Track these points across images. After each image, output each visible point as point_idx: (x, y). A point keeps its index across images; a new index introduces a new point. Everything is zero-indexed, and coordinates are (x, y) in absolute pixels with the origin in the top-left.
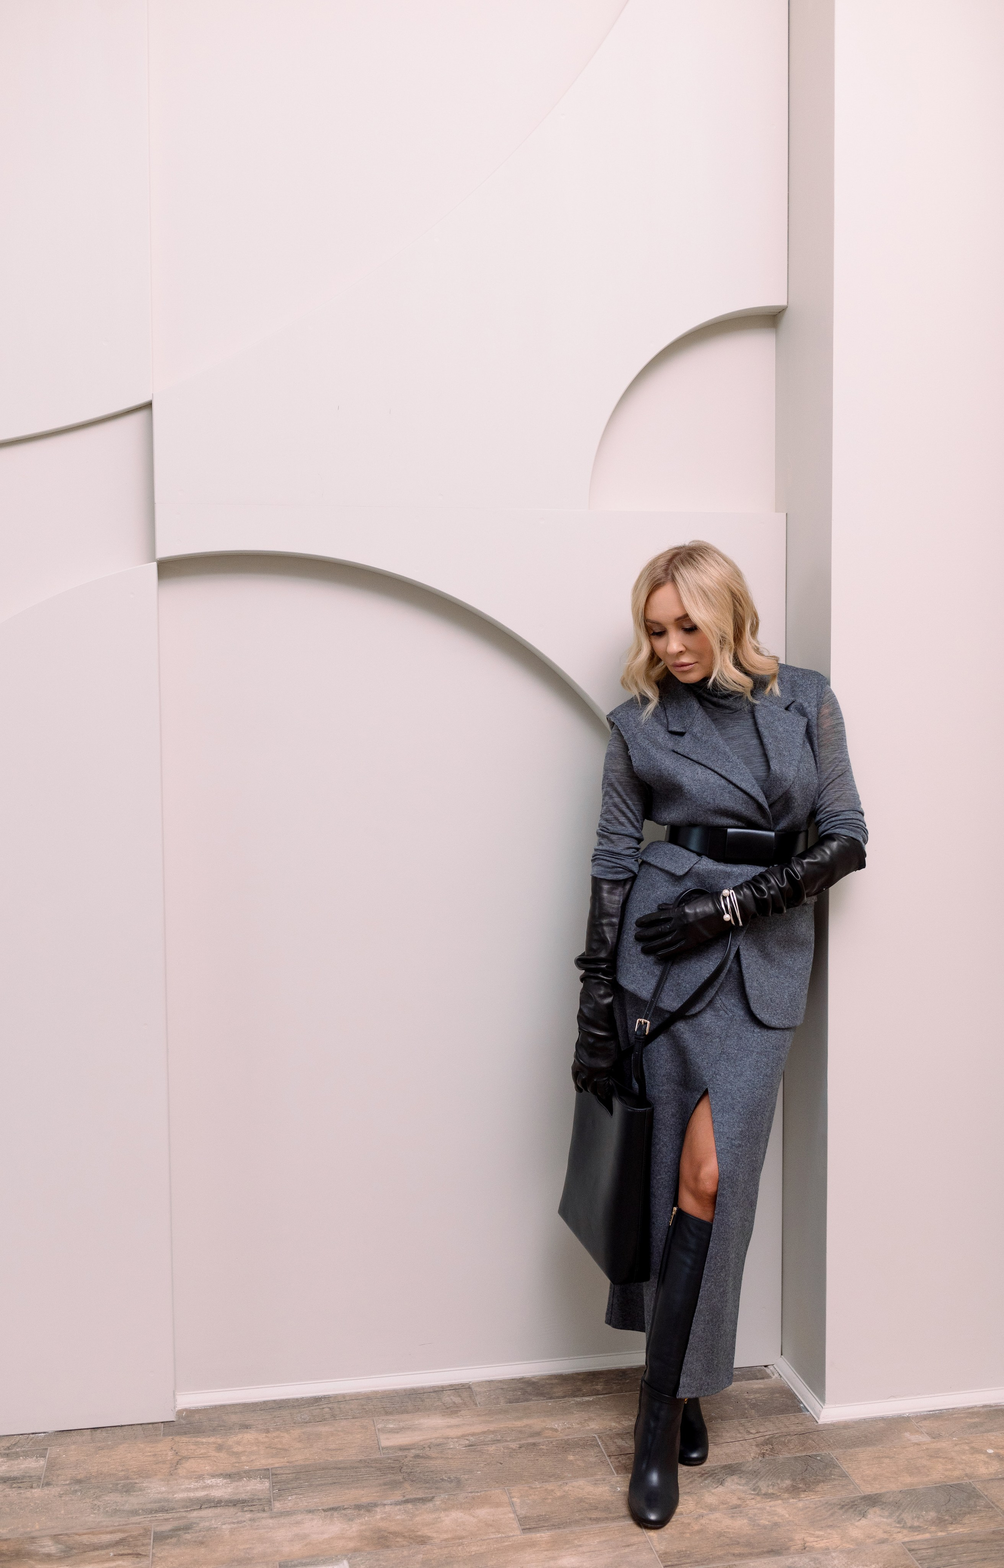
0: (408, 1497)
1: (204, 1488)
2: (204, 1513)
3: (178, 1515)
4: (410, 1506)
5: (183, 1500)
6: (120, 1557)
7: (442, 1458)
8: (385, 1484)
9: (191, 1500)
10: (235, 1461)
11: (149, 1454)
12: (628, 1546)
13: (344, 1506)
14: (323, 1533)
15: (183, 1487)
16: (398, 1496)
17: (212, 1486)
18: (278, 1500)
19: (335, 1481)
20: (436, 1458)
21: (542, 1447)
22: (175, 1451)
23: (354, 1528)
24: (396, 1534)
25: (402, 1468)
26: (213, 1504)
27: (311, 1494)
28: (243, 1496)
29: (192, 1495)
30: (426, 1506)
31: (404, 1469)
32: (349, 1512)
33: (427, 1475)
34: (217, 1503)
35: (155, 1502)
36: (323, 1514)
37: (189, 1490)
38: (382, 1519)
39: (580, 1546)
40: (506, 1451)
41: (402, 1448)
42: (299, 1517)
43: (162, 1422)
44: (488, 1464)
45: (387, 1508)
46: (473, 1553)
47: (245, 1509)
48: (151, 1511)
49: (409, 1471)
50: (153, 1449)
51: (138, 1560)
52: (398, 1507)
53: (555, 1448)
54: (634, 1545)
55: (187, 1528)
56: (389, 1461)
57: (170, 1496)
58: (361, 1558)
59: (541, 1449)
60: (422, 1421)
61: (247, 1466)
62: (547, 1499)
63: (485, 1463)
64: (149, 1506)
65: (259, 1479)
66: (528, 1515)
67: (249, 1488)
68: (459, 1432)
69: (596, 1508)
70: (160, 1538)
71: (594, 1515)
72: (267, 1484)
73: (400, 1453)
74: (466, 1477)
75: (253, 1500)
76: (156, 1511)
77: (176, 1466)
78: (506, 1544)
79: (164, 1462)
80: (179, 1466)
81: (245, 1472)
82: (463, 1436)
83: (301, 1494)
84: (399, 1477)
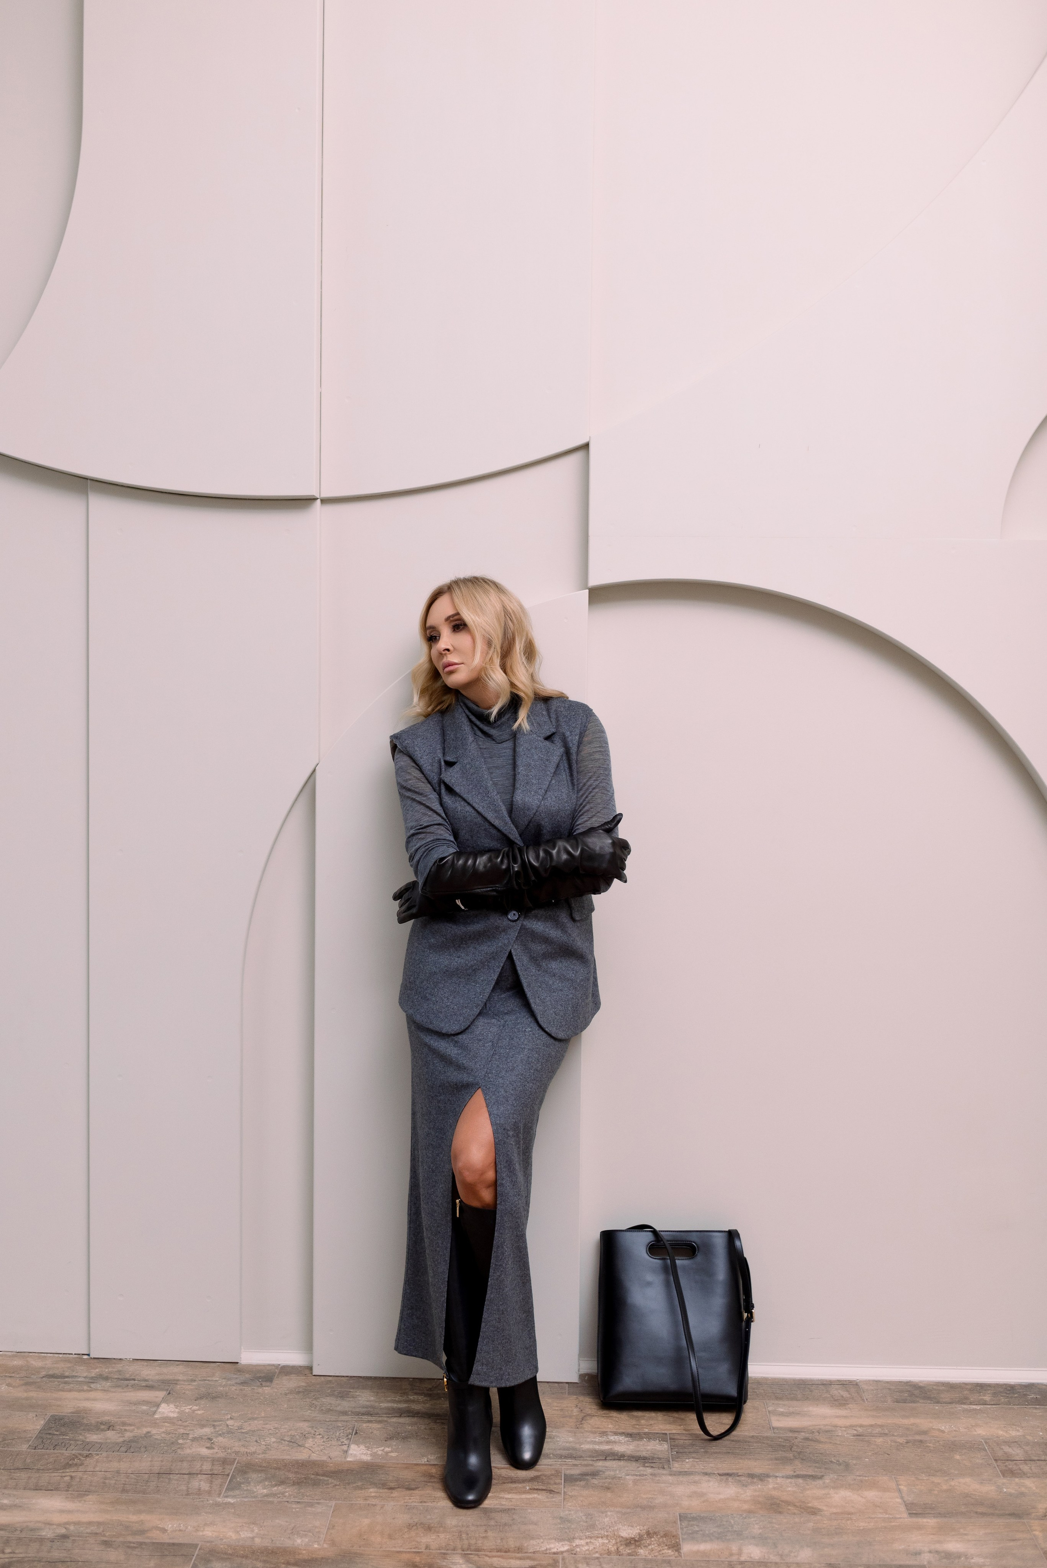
0: (798, 1473)
1: (608, 1442)
2: (609, 1464)
3: (585, 1462)
4: (800, 1481)
5: (589, 1450)
6: (535, 1491)
7: (830, 1443)
8: (776, 1459)
9: (596, 1451)
10: (635, 1423)
11: (557, 1408)
12: (1013, 1540)
13: (738, 1473)
14: (719, 1494)
15: (589, 1440)
16: (788, 1470)
17: (615, 1442)
18: (676, 1461)
19: (729, 1451)
20: (825, 1443)
21: (928, 1444)
22: (580, 1408)
23: (749, 1493)
24: (788, 1503)
25: (792, 1447)
26: (616, 1457)
27: (707, 1460)
28: (644, 1454)
29: (597, 1447)
30: (815, 1483)
31: (794, 1448)
32: (743, 1479)
33: (817, 1456)
34: (621, 1457)
35: (564, 1450)
36: (719, 1477)
37: (594, 1443)
38: (774, 1488)
39: (966, 1534)
40: (893, 1444)
41: (792, 1430)
42: (697, 1478)
43: (567, 1383)
44: (876, 1454)
45: (779, 1480)
46: (861, 1528)
47: (646, 1465)
48: (561, 1457)
49: (799, 1450)
50: (559, 1405)
51: (552, 1495)
52: (790, 1480)
53: (942, 1447)
54: (1019, 1540)
55: (594, 1474)
56: (780, 1440)
57: (577, 1446)
58: (755, 1519)
59: (927, 1446)
60: (811, 1408)
61: (647, 1428)
62: (934, 1490)
63: (873, 1452)
64: (558, 1452)
65: (657, 1441)
66: (915, 1502)
67: (649, 1448)
68: (847, 1422)
69: (982, 1504)
70: (570, 1480)
71: (980, 1509)
72: (665, 1446)
73: (791, 1435)
74: (854, 1462)
75: (653, 1458)
76: (566, 1457)
77: (581, 1421)
78: (893, 1524)
79: (570, 1417)
80: (583, 1422)
81: (645, 1434)
82: (851, 1426)
83: (697, 1458)
84: (791, 1455)
